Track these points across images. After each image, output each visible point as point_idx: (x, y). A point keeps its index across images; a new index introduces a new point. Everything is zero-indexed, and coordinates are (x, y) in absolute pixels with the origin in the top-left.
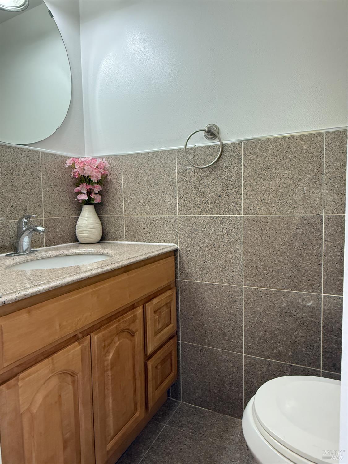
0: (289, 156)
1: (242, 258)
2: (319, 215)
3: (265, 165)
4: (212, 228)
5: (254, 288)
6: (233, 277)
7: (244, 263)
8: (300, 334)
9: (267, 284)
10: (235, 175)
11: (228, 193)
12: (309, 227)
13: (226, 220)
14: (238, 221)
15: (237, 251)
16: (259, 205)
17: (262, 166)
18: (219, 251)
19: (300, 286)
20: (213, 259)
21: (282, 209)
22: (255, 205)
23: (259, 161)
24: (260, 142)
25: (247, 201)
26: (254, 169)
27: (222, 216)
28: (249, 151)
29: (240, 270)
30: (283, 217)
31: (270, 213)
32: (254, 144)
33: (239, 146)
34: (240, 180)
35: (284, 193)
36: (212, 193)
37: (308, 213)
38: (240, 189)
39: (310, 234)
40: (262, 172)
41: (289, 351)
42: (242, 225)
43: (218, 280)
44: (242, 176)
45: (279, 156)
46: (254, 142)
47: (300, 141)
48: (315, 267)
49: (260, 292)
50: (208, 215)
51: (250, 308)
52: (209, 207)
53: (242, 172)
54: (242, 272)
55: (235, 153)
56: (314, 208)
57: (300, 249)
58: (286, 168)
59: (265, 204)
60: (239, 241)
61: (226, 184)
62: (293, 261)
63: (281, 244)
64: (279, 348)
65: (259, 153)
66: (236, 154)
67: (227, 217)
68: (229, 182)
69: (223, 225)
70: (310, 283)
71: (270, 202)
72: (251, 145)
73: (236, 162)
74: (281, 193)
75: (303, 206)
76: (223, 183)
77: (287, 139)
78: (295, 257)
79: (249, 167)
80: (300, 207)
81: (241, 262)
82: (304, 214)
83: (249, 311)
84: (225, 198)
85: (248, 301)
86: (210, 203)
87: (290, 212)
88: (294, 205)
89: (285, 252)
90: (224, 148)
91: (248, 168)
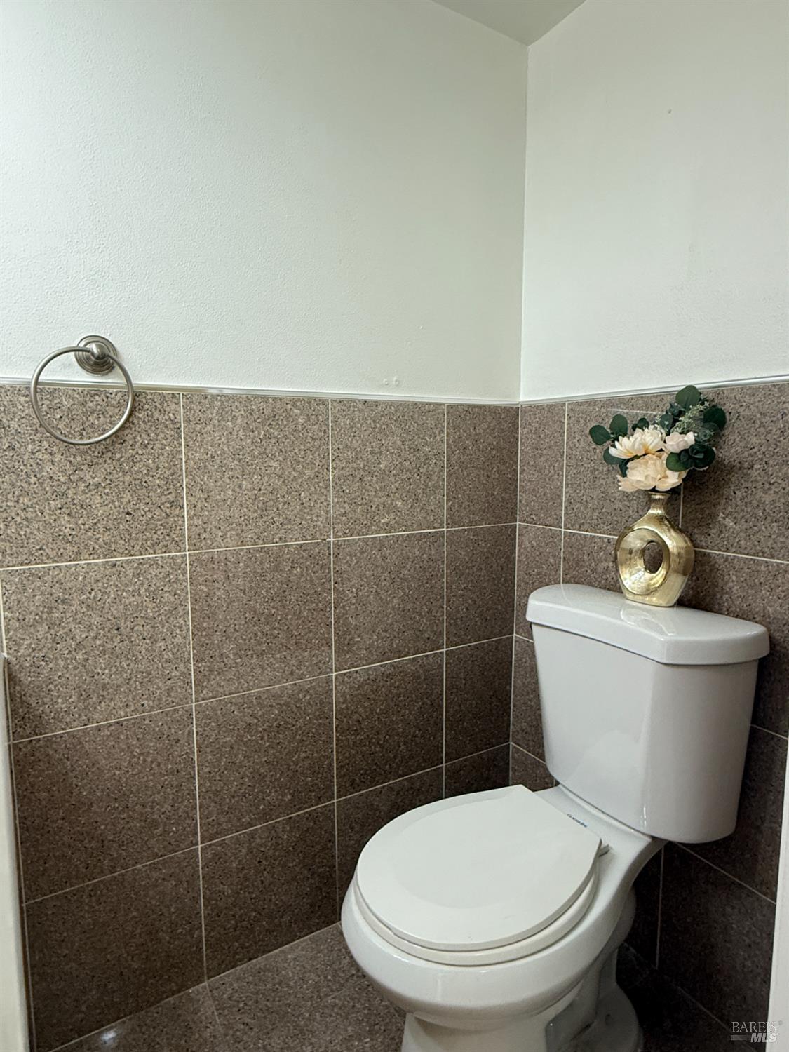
0: (276, 433)
1: (189, 644)
2: (325, 540)
3: (231, 448)
4: (112, 590)
5: (217, 701)
6: (169, 691)
7: (194, 654)
8: (303, 755)
9: (244, 684)
10: (166, 465)
11: (150, 505)
12: (311, 563)
13: (148, 566)
14: (177, 566)
15: (178, 631)
16: (222, 528)
17: (226, 449)
18: (132, 642)
19: (300, 669)
20: (118, 664)
21: (265, 534)
22: (214, 529)
23: (218, 438)
24: (219, 398)
25: (196, 521)
26: (210, 453)
27: (137, 557)
28: (196, 415)
29: (185, 670)
30: (268, 548)
31: (244, 543)
32: (207, 402)
33: (175, 400)
34: (179, 476)
35: (268, 504)
36: (107, 505)
37: (309, 538)
38: (178, 495)
39: (312, 574)
40: (225, 462)
41: (285, 794)
42: (186, 573)
43: (132, 708)
44: (182, 466)
45: (256, 432)
46: (206, 398)
47: (292, 407)
48: (322, 632)
49: (229, 705)
50: (98, 558)
51: (211, 742)
52: (101, 540)
53: (181, 459)
54: (190, 674)
55: (164, 414)
56: (317, 529)
57: (299, 605)
58: (270, 455)
59: (234, 525)
60: (180, 609)
61: (145, 484)
62: (288, 628)
63: (267, 600)
64: (269, 798)
65: (219, 421)
66: (166, 417)
67: (149, 558)
68: (151, 479)
69: (141, 578)
70: (315, 660)
71: (244, 521)
72: (200, 403)
73: (168, 436)
74: (264, 503)
75: (301, 526)
76: (137, 482)
77: (271, 400)
78: (291, 619)
79: (198, 449)
80: (296, 528)
81: (186, 653)
82: (303, 540)
83: (208, 750)
84: (143, 516)
85: (205, 730)
86: (101, 530)
87: (280, 538)
88: (285, 524)
89: (273, 615)
90: (137, 399)
91: (196, 451)
